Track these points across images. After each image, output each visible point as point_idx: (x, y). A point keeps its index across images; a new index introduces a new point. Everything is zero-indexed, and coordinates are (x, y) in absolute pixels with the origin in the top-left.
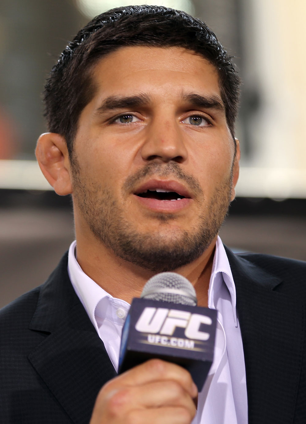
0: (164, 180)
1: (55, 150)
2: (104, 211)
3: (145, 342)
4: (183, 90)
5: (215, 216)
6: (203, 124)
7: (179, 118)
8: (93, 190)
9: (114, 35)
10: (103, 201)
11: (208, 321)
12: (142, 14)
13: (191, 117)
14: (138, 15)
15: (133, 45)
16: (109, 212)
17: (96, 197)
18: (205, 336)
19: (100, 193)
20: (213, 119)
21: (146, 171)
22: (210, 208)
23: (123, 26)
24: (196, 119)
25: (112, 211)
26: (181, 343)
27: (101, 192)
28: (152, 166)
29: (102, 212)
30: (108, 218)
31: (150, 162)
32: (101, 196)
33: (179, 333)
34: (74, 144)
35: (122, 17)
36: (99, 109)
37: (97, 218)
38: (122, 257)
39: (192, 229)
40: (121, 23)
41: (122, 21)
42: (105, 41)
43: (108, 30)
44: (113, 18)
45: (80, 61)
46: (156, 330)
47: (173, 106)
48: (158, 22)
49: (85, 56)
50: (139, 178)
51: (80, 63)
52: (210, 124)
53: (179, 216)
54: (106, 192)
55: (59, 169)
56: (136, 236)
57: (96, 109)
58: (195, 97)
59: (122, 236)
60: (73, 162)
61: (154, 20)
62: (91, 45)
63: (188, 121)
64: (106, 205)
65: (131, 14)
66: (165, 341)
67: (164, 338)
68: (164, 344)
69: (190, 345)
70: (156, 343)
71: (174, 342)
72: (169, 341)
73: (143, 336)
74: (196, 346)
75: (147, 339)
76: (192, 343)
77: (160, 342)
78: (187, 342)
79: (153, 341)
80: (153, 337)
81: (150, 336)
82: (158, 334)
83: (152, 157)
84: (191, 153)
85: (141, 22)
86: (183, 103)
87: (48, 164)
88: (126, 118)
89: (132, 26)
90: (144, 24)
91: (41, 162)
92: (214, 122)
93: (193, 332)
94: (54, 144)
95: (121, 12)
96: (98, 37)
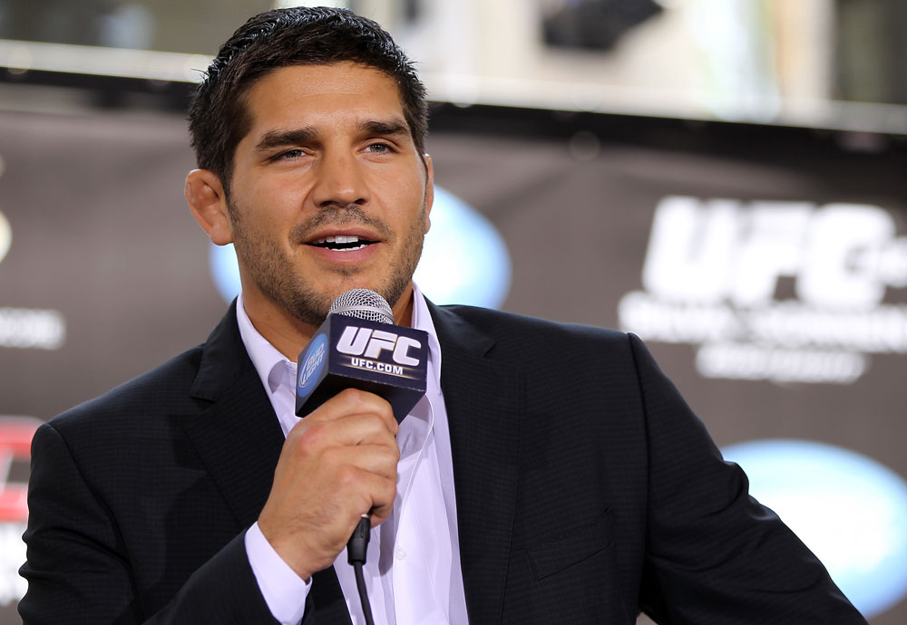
0: (343, 229)
3: (348, 366)
4: (357, 118)
5: (409, 260)
6: (386, 150)
7: (357, 148)
8: (255, 241)
9: (269, 55)
10: (268, 254)
11: (417, 345)
12: (300, 24)
13: (371, 146)
15: (292, 65)
16: (277, 266)
17: (260, 250)
18: (415, 362)
19: (263, 244)
20: (397, 145)
21: (320, 219)
22: (403, 252)
23: (279, 42)
24: (377, 147)
25: (281, 265)
26: (388, 368)
28: (327, 213)
29: (269, 266)
30: (277, 274)
31: (325, 208)
32: (264, 249)
33: (386, 356)
35: (276, 29)
36: (257, 146)
37: (264, 274)
38: (297, 317)
41: (277, 35)
42: (258, 63)
43: (261, 49)
44: (265, 31)
45: (229, 85)
46: (360, 353)
47: (347, 137)
48: (320, 34)
49: (234, 82)
50: (309, 228)
51: (230, 88)
52: (392, 150)
53: (365, 268)
55: (215, 212)
56: (313, 294)
57: (255, 145)
60: (231, 207)
62: (242, 69)
63: (368, 149)
64: (272, 258)
65: (287, 25)
66: (370, 365)
67: (368, 362)
68: (369, 368)
69: (398, 371)
70: (361, 367)
71: (381, 367)
72: (375, 365)
73: (346, 358)
74: (404, 372)
75: (350, 362)
76: (401, 368)
77: (364, 366)
78: (395, 367)
79: (357, 364)
80: (357, 360)
81: (353, 359)
82: (362, 356)
83: (325, 204)
84: (375, 190)
85: (299, 35)
86: (360, 133)
87: (200, 207)
88: (293, 154)
89: (289, 42)
90: (303, 40)
91: (194, 205)
92: (398, 149)
93: (401, 356)
94: (206, 184)
95: (275, 22)
96: (249, 58)
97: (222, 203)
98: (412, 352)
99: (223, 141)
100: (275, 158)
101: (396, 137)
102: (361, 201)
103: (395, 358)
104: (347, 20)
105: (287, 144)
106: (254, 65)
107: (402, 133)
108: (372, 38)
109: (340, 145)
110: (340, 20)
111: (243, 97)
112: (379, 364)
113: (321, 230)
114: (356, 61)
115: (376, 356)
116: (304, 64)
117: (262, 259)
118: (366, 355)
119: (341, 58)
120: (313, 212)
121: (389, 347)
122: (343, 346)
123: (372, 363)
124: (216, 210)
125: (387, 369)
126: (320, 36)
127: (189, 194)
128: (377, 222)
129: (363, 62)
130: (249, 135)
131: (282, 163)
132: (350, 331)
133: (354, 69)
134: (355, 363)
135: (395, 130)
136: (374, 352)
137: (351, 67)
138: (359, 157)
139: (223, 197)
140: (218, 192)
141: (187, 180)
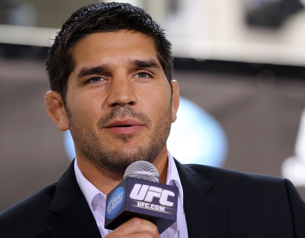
1: (56, 102)
2: (88, 140)
3: (136, 206)
6: (147, 76)
7: (131, 76)
8: (80, 127)
10: (86, 134)
11: (172, 194)
13: (139, 74)
14: (97, 12)
17: (82, 132)
18: (171, 204)
20: (153, 73)
22: (156, 131)
23: (87, 21)
24: (142, 75)
25: (93, 140)
26: (157, 208)
27: (85, 128)
29: (86, 141)
30: (91, 144)
31: (114, 108)
32: (84, 131)
33: (156, 201)
34: (66, 99)
35: (87, 14)
36: (78, 76)
39: (144, 144)
40: (86, 19)
41: (87, 17)
44: (82, 15)
46: (142, 199)
47: (125, 69)
49: (65, 42)
50: (107, 119)
52: (151, 77)
54: (87, 128)
57: (76, 76)
58: (139, 62)
60: (67, 110)
61: (106, 15)
62: (68, 35)
63: (137, 76)
64: (88, 136)
65: (93, 12)
66: (147, 206)
67: (147, 204)
68: (147, 207)
69: (162, 209)
70: (142, 207)
71: (153, 207)
72: (150, 206)
73: (135, 202)
74: (166, 210)
75: (136, 204)
76: (164, 208)
77: (144, 206)
78: (161, 207)
80: (141, 203)
81: (138, 202)
82: (143, 201)
83: (114, 105)
84: (139, 98)
85: (98, 17)
86: (131, 67)
87: (53, 111)
88: (96, 79)
89: (93, 20)
90: (101, 19)
91: (49, 110)
92: (154, 76)
93: (164, 201)
94: (55, 99)
95: (87, 10)
96: (72, 29)
97: (63, 109)
98: (170, 199)
99: (61, 74)
100: (87, 82)
101: (152, 69)
102: (132, 103)
103: (161, 202)
104: (125, 8)
105: (93, 74)
106: (75, 33)
107: (155, 67)
108: (138, 17)
109: (121, 73)
110: (121, 8)
111: (70, 51)
112: (152, 205)
113: (113, 121)
114: (129, 29)
115: (150, 201)
116: (101, 32)
117: (83, 137)
118: (146, 200)
119: (121, 28)
120: (109, 110)
121: (157, 195)
122: (133, 195)
124: (60, 112)
126: (109, 17)
127: (47, 104)
128: (140, 116)
129: (132, 30)
130: (74, 71)
131: (90, 85)
132: (137, 187)
133: (128, 33)
134: (140, 205)
135: (151, 65)
136: (149, 199)
137: (126, 32)
138: (132, 80)
139: (63, 105)
140: (61, 103)
141: (45, 97)
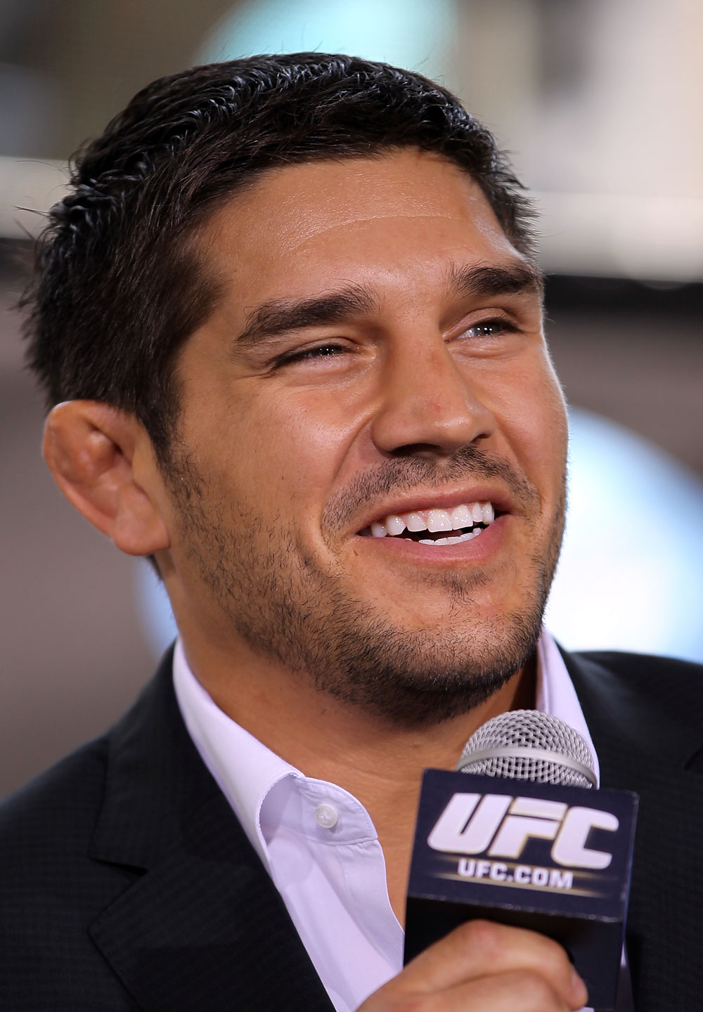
8: (243, 530)
11: (608, 822)
13: (476, 326)
17: (251, 550)
18: (601, 860)
24: (486, 328)
26: (540, 877)
33: (537, 851)
36: (245, 336)
39: (526, 598)
46: (479, 849)
47: (434, 308)
54: (276, 533)
57: (235, 337)
59: (350, 636)
66: (499, 872)
67: (497, 866)
68: (497, 879)
69: (562, 882)
70: (479, 878)
71: (523, 875)
72: (510, 873)
74: (576, 883)
75: (455, 869)
76: (568, 876)
77: (487, 875)
78: (555, 874)
79: (471, 872)
80: (472, 863)
81: (463, 863)
82: (483, 856)
86: (458, 295)
92: (516, 324)
93: (571, 849)
94: (97, 428)
100: (283, 359)
101: (517, 300)
103: (558, 855)
112: (520, 869)
115: (515, 851)
117: (257, 568)
121: (544, 831)
122: (443, 837)
123: (503, 867)
125: (540, 879)
127: (54, 452)
132: (461, 803)
134: (467, 872)
